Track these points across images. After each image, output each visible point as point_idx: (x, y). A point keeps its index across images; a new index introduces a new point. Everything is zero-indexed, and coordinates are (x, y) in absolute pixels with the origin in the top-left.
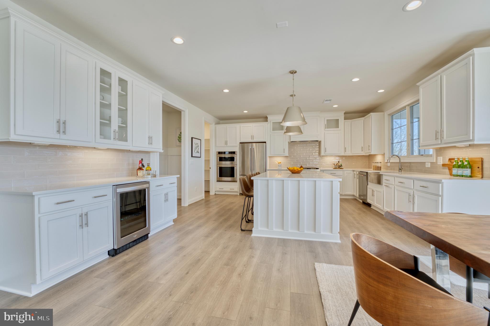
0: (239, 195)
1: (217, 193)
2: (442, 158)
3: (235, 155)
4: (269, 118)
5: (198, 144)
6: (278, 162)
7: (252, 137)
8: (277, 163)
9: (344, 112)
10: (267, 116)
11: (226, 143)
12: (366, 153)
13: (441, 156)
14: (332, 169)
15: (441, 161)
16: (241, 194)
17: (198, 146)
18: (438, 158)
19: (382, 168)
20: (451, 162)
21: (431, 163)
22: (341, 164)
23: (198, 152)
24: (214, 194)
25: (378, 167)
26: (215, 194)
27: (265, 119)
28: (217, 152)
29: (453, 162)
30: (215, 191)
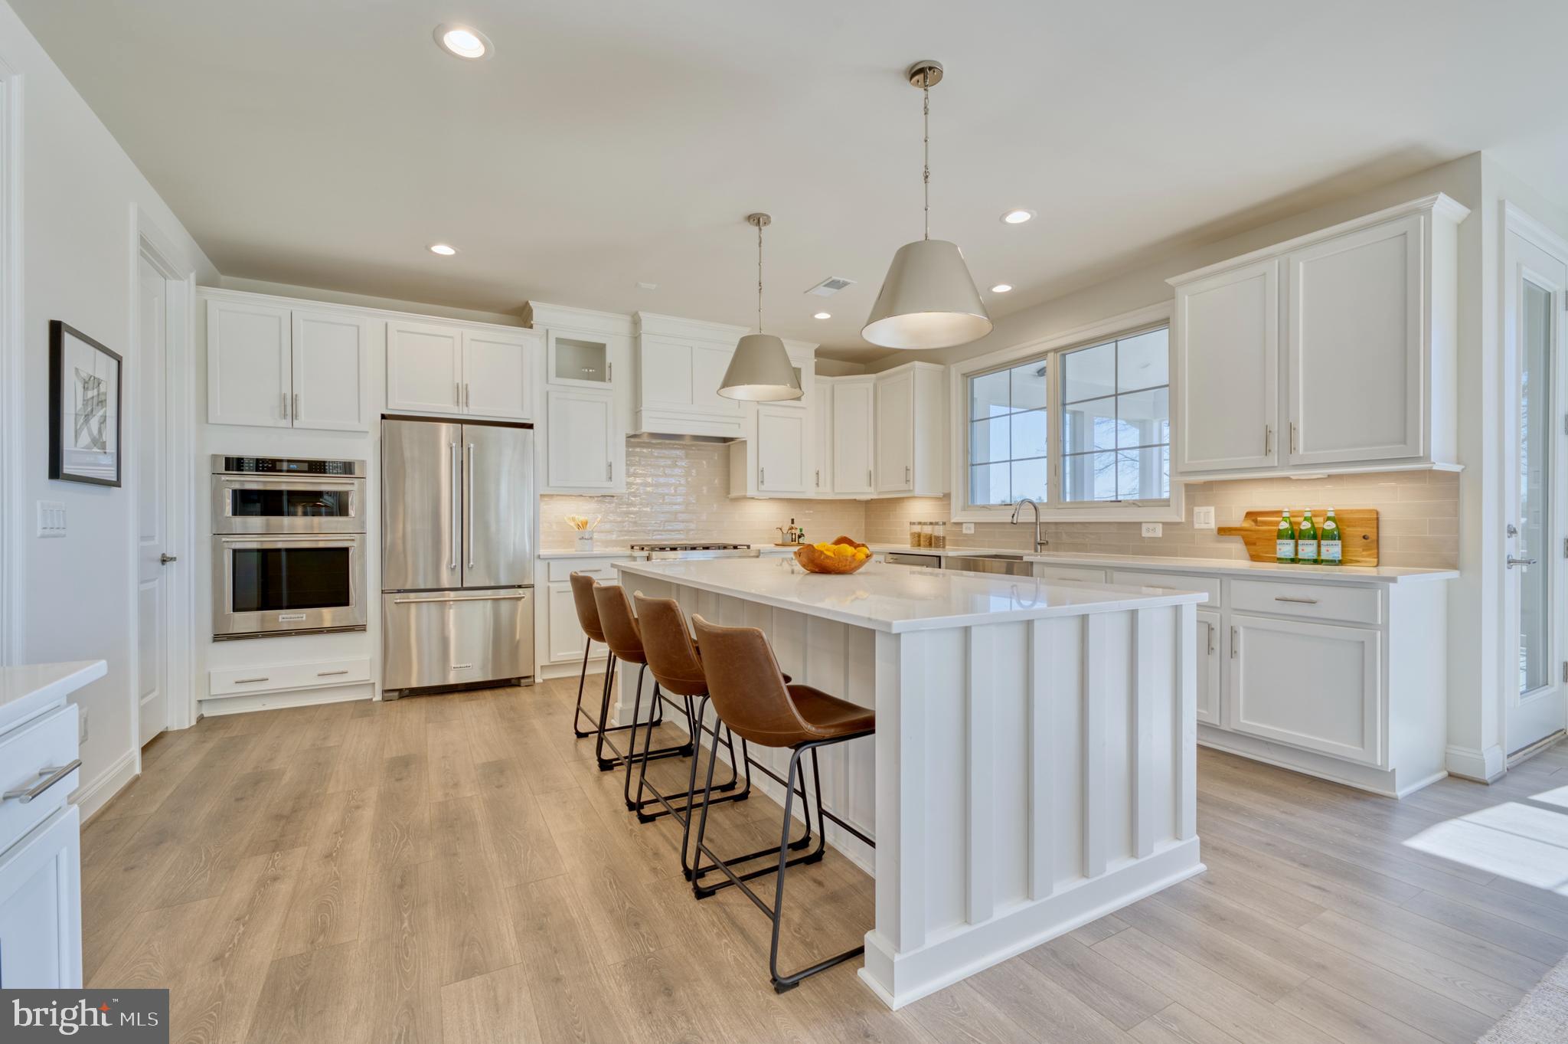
0: (378, 697)
1: (209, 712)
2: (1212, 509)
3: (356, 481)
4: (540, 311)
5: (102, 389)
6: (573, 519)
7: (461, 394)
8: (572, 524)
9: (817, 346)
10: (531, 303)
11: (290, 408)
12: (880, 493)
13: (1208, 504)
14: (771, 547)
15: (1207, 518)
16: (396, 694)
17: (102, 403)
18: (1196, 509)
19: (947, 543)
20: (1256, 521)
21: (1164, 524)
22: (801, 530)
23: (103, 446)
24: (194, 723)
25: (937, 538)
26: (201, 719)
27: (521, 316)
28: (214, 457)
29: (1278, 523)
30: (200, 701)
